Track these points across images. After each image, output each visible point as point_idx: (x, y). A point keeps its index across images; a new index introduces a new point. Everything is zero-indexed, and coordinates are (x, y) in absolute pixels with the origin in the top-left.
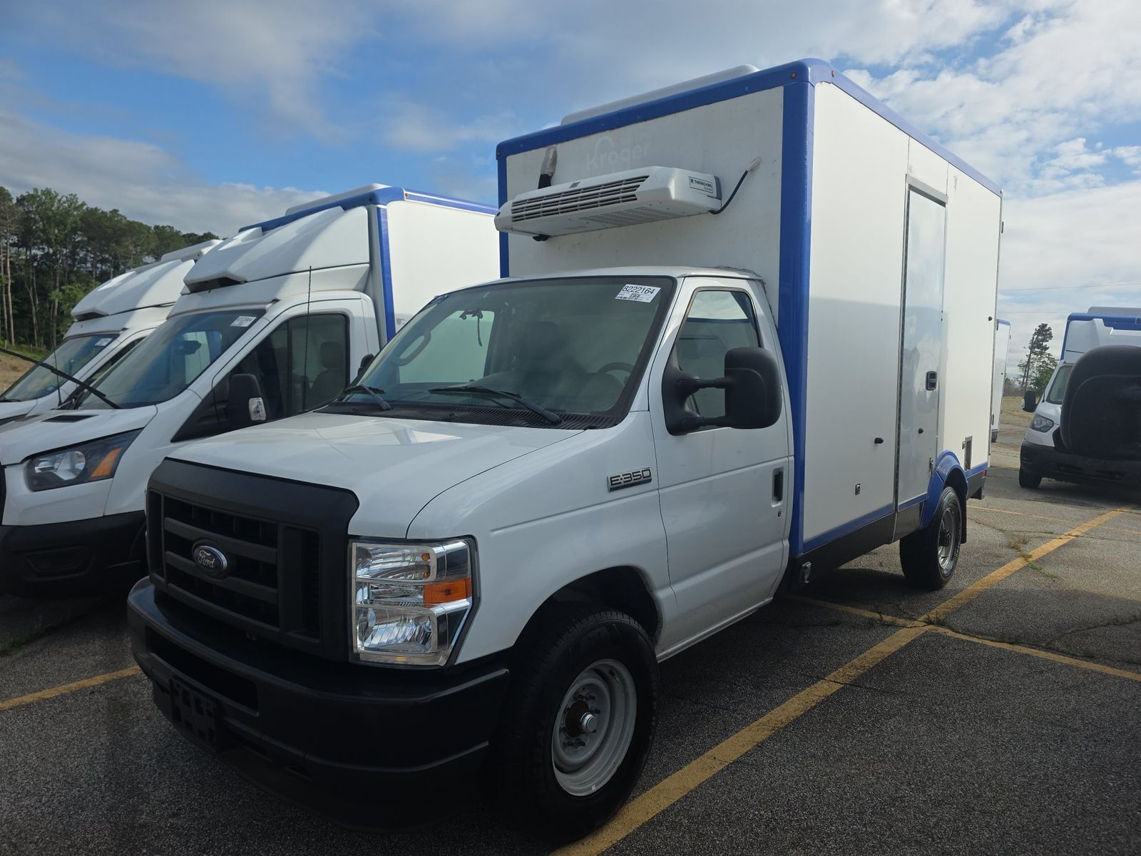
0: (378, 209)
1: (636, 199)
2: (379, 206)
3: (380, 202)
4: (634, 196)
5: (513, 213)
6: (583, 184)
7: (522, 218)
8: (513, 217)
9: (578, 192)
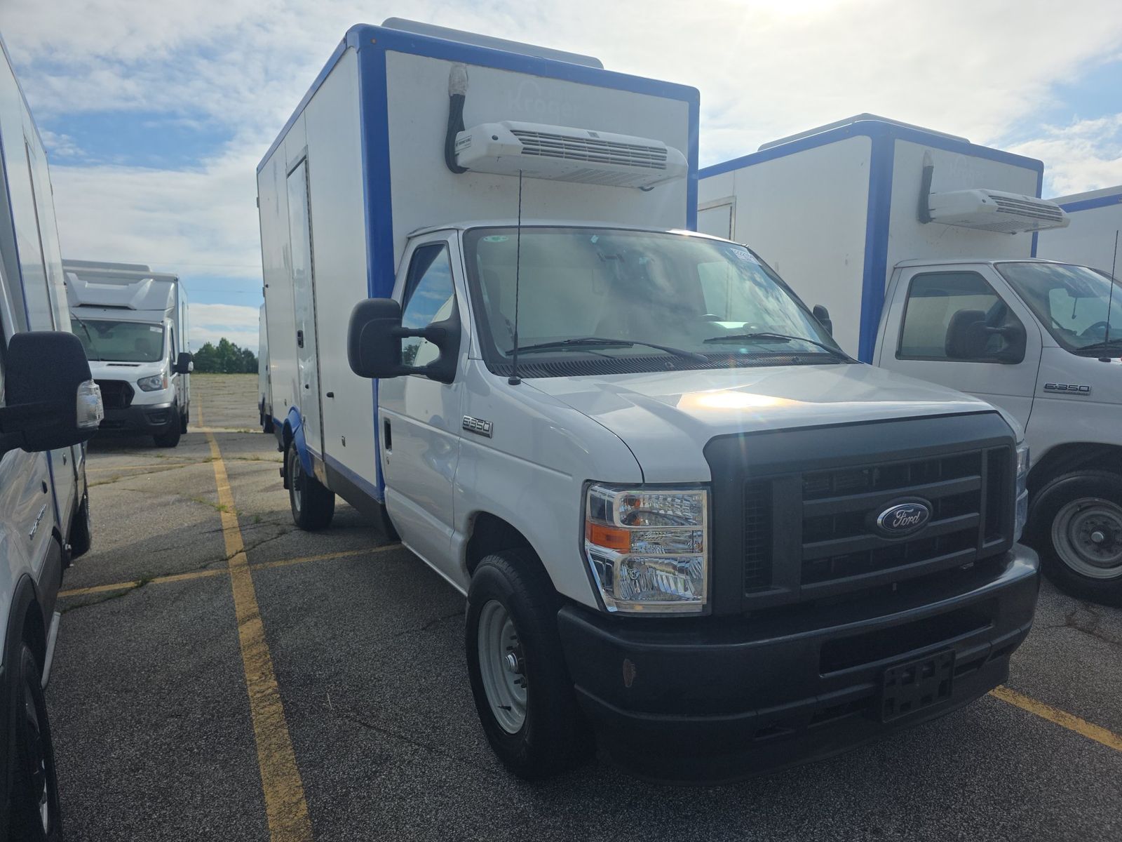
1: (664, 168)
4: (662, 165)
5: (524, 143)
6: (603, 136)
7: (535, 152)
8: (524, 149)
9: (602, 143)
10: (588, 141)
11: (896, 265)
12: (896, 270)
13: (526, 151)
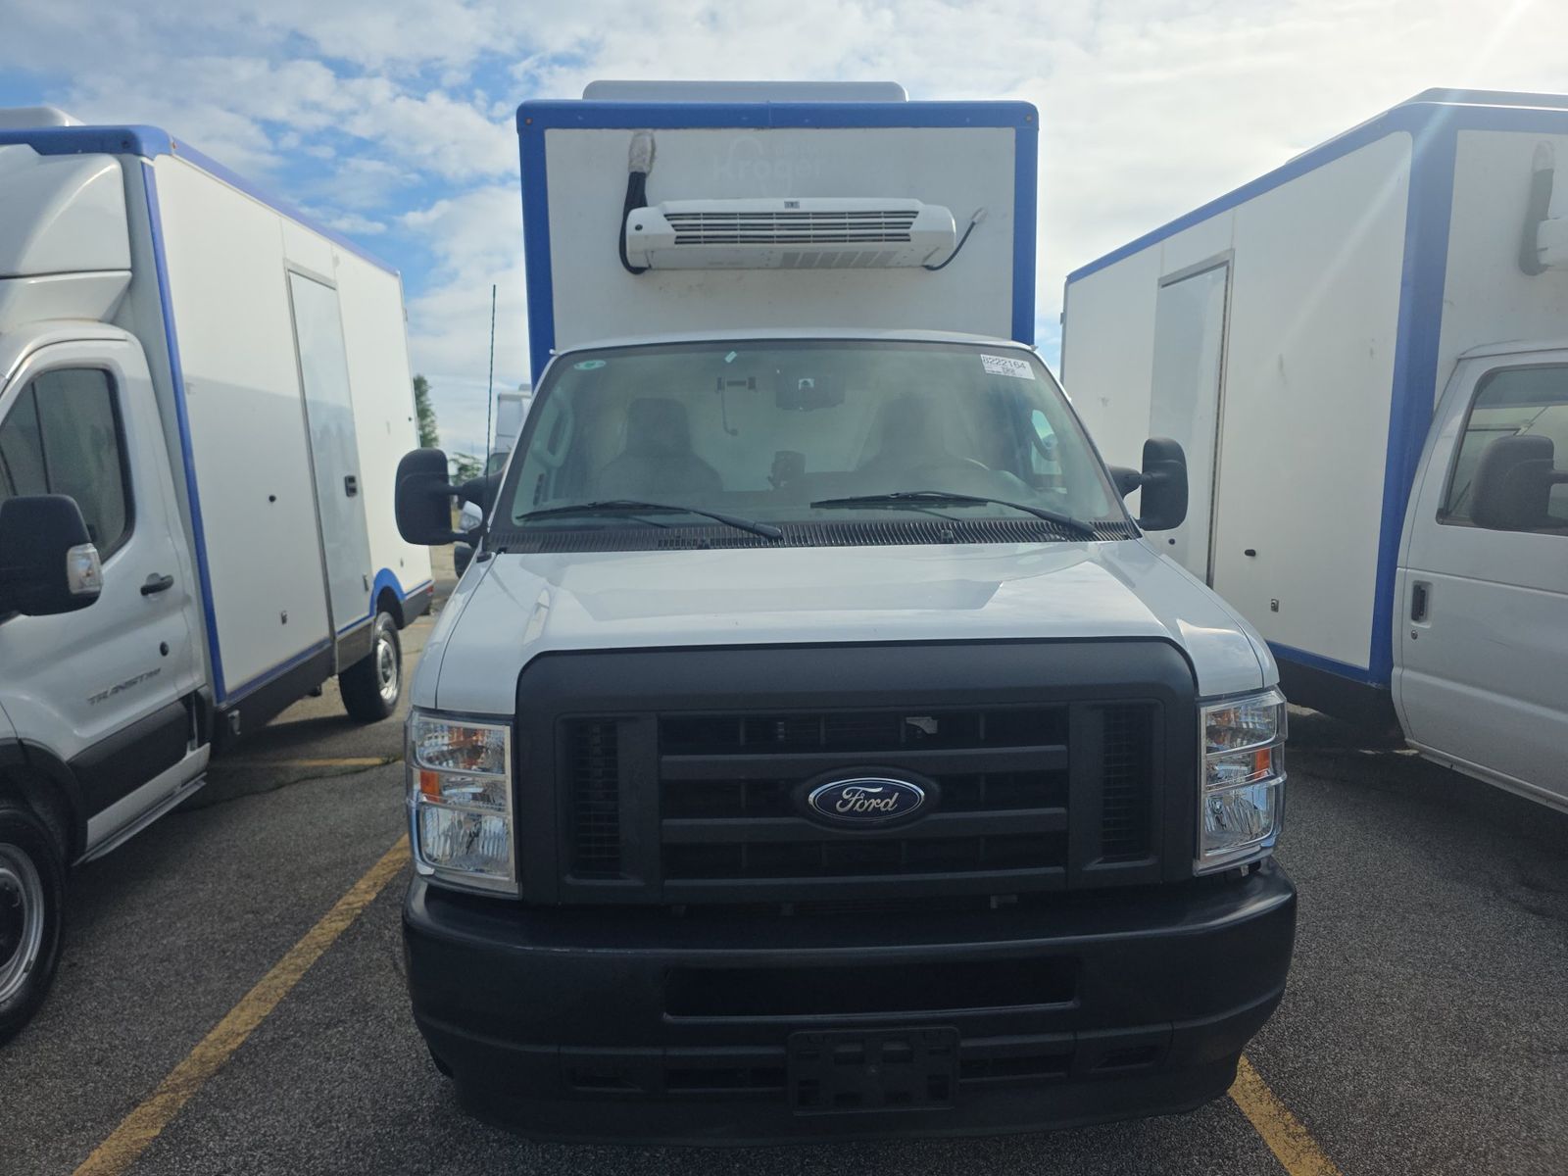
0: (143, 164)
1: (909, 240)
2: (145, 160)
3: (145, 152)
4: (907, 235)
5: (677, 230)
6: (807, 204)
7: (695, 240)
8: (678, 237)
9: (805, 215)
10: (780, 215)
11: (1463, 354)
12: (1462, 363)
13: (680, 240)
